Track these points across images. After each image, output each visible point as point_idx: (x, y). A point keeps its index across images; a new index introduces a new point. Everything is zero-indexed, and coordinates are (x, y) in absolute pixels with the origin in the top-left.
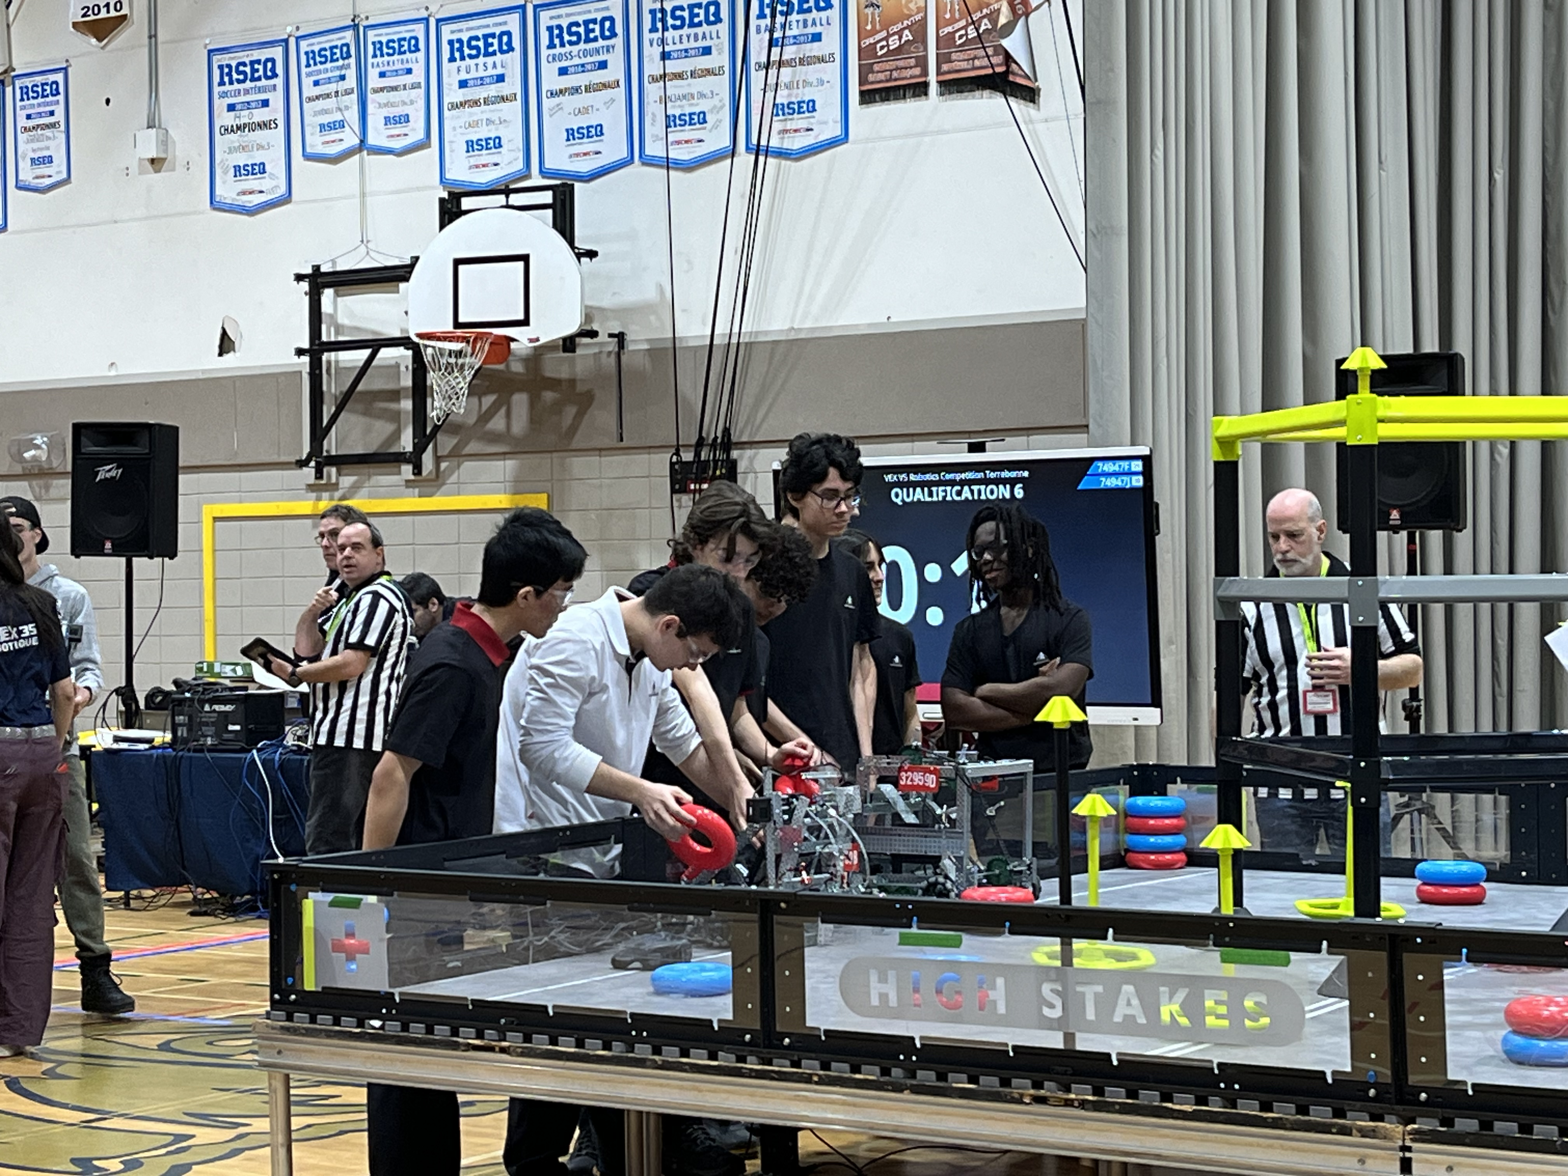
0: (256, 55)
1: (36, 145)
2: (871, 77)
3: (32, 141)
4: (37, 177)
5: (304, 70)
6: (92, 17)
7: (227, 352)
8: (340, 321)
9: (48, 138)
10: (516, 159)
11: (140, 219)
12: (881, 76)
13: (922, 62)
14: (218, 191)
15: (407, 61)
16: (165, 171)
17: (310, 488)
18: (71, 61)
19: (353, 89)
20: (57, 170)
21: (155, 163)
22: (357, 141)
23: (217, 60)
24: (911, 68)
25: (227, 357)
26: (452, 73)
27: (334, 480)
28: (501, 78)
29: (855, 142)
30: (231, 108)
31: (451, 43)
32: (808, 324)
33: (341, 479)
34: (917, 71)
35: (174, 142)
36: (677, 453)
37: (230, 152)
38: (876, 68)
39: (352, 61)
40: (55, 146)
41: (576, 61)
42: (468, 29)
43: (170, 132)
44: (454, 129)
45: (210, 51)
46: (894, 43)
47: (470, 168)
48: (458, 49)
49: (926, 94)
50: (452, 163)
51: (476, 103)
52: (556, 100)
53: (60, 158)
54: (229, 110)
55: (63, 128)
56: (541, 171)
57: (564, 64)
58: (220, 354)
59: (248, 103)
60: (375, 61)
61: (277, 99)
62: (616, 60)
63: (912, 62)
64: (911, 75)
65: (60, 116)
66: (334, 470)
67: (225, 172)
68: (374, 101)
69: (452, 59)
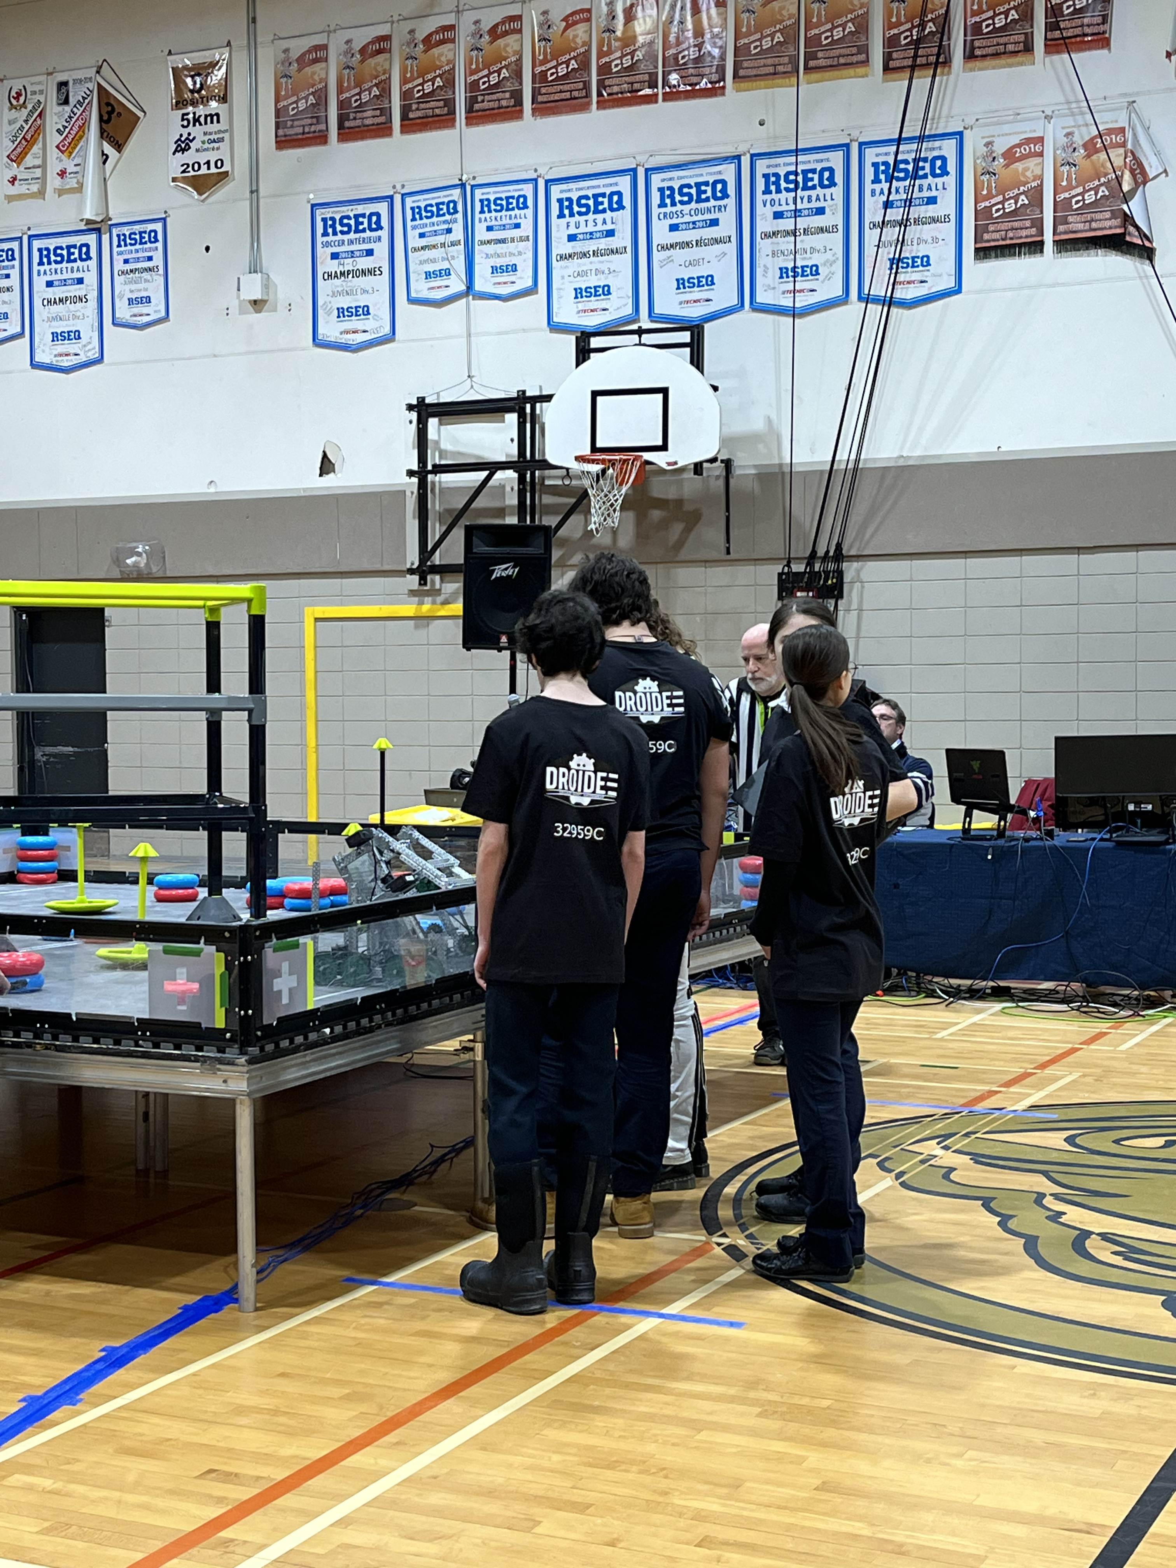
0: (360, 209)
1: (134, 287)
2: (986, 236)
3: (130, 282)
4: (135, 316)
5: (409, 224)
6: (192, 173)
7: (327, 473)
8: (443, 446)
9: (146, 281)
10: (625, 305)
11: (240, 354)
12: (997, 236)
13: (1039, 224)
14: (321, 330)
15: (516, 217)
16: (266, 312)
17: (412, 593)
18: (169, 212)
19: (459, 241)
20: (156, 309)
21: (257, 305)
22: (464, 288)
23: (320, 214)
24: (1026, 228)
25: (326, 478)
26: (561, 228)
27: (437, 586)
28: (610, 233)
29: (969, 292)
30: (335, 256)
31: (560, 201)
32: (918, 453)
33: (444, 585)
34: (1033, 231)
35: (276, 286)
36: (788, 565)
37: (334, 295)
38: (991, 228)
39: (459, 216)
40: (154, 287)
41: (687, 219)
42: (578, 189)
43: (271, 276)
44: (563, 277)
45: (313, 206)
46: (1010, 206)
47: (578, 312)
48: (567, 207)
49: (1042, 251)
50: (559, 308)
51: (584, 255)
52: (667, 253)
53: (158, 299)
54: (332, 259)
55: (161, 271)
56: (650, 315)
57: (675, 221)
58: (321, 475)
59: (352, 252)
60: (483, 216)
61: (381, 250)
62: (728, 219)
63: (1028, 224)
64: (1027, 234)
65: (158, 260)
66: (437, 578)
67: (329, 313)
68: (481, 251)
69: (561, 216)
